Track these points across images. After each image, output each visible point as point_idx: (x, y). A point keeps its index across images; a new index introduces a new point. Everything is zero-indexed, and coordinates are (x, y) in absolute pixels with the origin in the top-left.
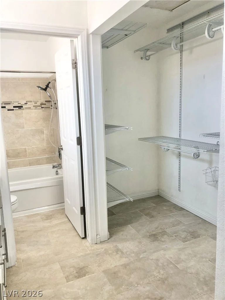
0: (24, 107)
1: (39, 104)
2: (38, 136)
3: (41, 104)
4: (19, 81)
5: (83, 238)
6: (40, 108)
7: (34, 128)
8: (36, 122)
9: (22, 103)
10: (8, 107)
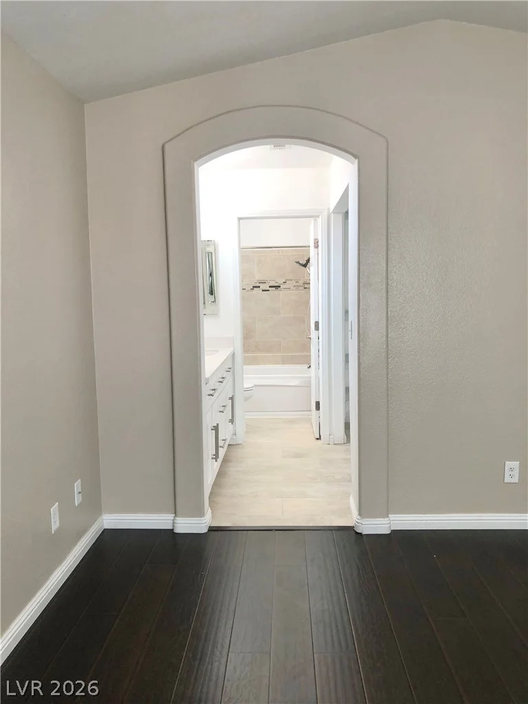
0: (282, 286)
1: (301, 283)
5: (318, 439)
6: (302, 288)
8: (296, 307)
9: (280, 281)
10: (263, 287)
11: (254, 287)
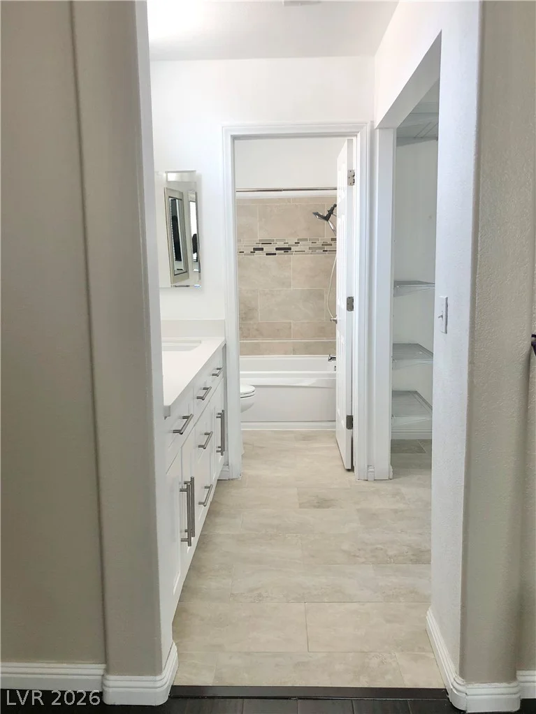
0: (293, 249)
1: (319, 243)
2: (314, 303)
3: (323, 245)
4: (288, 204)
5: (348, 470)
6: (321, 251)
8: (312, 277)
9: (291, 241)
10: (267, 249)
11: (255, 249)
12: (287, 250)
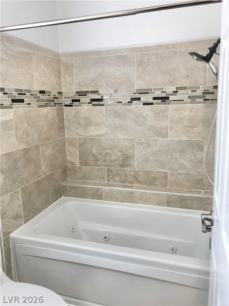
0: (171, 98)
1: (199, 92)
2: (192, 154)
3: (203, 93)
4: (167, 50)
6: (202, 100)
7: (184, 138)
8: (190, 127)
12: (164, 99)
